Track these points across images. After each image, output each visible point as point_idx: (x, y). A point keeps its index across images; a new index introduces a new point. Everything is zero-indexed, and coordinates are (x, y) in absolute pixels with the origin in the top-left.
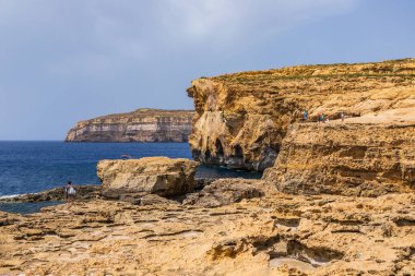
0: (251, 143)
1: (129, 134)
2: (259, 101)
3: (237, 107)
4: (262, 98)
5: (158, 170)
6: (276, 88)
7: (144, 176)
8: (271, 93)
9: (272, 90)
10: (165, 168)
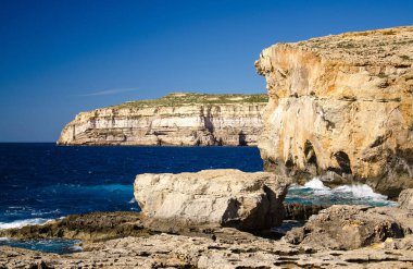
0: (363, 148)
1: (156, 134)
2: (378, 81)
3: (340, 91)
4: (381, 75)
5: (229, 190)
6: (405, 57)
7: (207, 199)
8: (397, 67)
9: (399, 61)
10: (240, 187)
